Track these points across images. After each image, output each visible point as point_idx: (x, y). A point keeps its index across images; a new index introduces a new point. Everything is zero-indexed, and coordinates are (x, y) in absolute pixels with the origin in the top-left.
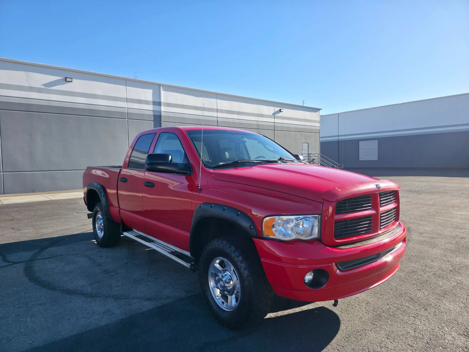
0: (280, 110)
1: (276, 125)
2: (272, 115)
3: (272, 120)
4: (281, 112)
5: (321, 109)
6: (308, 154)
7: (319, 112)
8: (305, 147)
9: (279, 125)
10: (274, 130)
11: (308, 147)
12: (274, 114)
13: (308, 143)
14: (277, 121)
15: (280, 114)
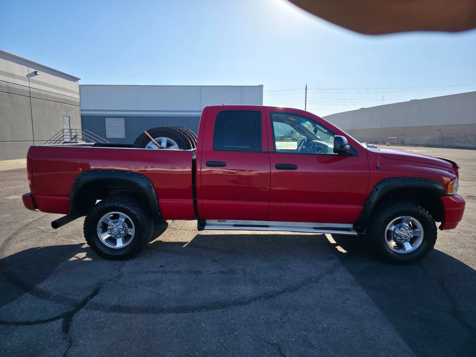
0: (36, 72)
1: (32, 90)
2: (26, 77)
3: (26, 83)
4: (37, 75)
5: (80, 79)
6: (70, 129)
7: (77, 82)
8: (67, 121)
9: (35, 91)
10: (30, 97)
11: (69, 121)
12: (29, 76)
13: (69, 117)
14: (32, 85)
15: (35, 78)
